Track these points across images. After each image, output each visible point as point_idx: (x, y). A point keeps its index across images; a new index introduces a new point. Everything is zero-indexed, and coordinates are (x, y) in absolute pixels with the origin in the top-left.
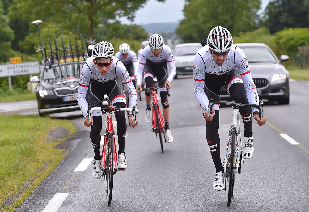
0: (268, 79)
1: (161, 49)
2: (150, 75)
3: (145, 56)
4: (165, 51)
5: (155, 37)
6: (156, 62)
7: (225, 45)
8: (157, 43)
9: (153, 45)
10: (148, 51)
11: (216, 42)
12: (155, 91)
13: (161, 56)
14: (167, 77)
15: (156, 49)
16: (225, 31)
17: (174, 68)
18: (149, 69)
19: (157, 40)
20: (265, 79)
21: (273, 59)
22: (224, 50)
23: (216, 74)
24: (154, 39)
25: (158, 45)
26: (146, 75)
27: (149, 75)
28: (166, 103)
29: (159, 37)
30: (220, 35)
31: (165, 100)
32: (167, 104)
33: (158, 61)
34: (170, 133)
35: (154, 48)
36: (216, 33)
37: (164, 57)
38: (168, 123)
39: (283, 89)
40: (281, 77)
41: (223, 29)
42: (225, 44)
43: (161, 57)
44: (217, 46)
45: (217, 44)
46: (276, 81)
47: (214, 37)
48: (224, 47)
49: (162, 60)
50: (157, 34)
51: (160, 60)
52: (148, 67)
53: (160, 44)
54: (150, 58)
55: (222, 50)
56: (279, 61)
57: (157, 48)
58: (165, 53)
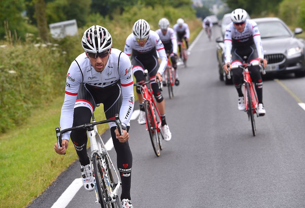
0: (285, 54)
1: (147, 38)
2: (139, 68)
3: (130, 46)
4: (152, 38)
5: (140, 24)
6: (144, 51)
7: (102, 44)
8: (142, 31)
9: (138, 34)
10: (132, 40)
11: (90, 41)
12: (145, 86)
13: (147, 44)
14: (158, 66)
15: (141, 39)
16: (103, 29)
17: (164, 57)
18: (136, 60)
19: (142, 28)
20: (281, 54)
21: (287, 33)
22: (101, 50)
23: (97, 85)
24: (139, 27)
25: (143, 34)
26: (135, 69)
27: (137, 68)
28: (159, 96)
29: (145, 23)
30: (95, 33)
31: (158, 93)
32: (161, 97)
33: (146, 50)
34: (167, 128)
35: (139, 37)
36: (91, 31)
37: (151, 45)
38: (164, 117)
39: (300, 63)
40: (296, 50)
41: (100, 28)
42: (102, 42)
43: (149, 45)
44: (92, 45)
45: (91, 43)
46: (293, 55)
47: (89, 35)
48: (101, 46)
49: (150, 49)
50: (143, 20)
51: (148, 50)
52: (135, 57)
53: (146, 33)
54: (136, 48)
55: (98, 50)
56: (293, 34)
57: (143, 37)
58: (152, 41)
